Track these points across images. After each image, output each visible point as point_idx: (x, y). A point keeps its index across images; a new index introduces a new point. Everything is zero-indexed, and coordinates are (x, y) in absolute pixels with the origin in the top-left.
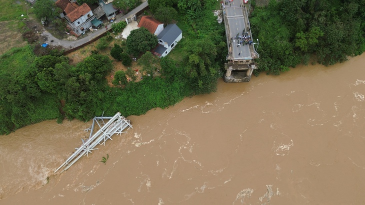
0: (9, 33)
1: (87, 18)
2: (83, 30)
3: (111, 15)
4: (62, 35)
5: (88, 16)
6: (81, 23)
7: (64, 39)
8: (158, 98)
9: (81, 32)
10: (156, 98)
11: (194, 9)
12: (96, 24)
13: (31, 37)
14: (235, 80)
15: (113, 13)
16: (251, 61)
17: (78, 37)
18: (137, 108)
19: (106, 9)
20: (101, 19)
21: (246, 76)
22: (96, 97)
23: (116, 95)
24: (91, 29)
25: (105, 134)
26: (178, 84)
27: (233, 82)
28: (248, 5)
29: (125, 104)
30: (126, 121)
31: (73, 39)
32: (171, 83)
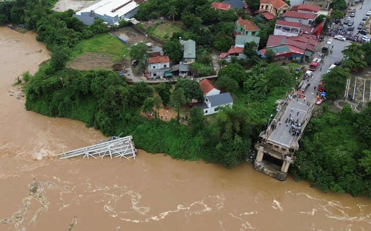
0: (107, 61)
1: (163, 67)
2: (155, 75)
3: (183, 72)
4: (138, 74)
5: (165, 66)
6: (156, 68)
7: (138, 77)
8: (174, 145)
9: (152, 76)
10: (172, 144)
11: (257, 91)
12: (167, 75)
13: (117, 67)
14: (265, 170)
15: (186, 72)
16: (287, 151)
17: (148, 79)
18: (150, 144)
19: (182, 67)
20: (172, 72)
21: (280, 170)
22: (124, 116)
23: (140, 123)
24: (161, 77)
25: (109, 147)
26: (199, 140)
27: (262, 171)
28: (319, 107)
29: (142, 135)
30: (133, 148)
31: (143, 79)
32: (193, 136)
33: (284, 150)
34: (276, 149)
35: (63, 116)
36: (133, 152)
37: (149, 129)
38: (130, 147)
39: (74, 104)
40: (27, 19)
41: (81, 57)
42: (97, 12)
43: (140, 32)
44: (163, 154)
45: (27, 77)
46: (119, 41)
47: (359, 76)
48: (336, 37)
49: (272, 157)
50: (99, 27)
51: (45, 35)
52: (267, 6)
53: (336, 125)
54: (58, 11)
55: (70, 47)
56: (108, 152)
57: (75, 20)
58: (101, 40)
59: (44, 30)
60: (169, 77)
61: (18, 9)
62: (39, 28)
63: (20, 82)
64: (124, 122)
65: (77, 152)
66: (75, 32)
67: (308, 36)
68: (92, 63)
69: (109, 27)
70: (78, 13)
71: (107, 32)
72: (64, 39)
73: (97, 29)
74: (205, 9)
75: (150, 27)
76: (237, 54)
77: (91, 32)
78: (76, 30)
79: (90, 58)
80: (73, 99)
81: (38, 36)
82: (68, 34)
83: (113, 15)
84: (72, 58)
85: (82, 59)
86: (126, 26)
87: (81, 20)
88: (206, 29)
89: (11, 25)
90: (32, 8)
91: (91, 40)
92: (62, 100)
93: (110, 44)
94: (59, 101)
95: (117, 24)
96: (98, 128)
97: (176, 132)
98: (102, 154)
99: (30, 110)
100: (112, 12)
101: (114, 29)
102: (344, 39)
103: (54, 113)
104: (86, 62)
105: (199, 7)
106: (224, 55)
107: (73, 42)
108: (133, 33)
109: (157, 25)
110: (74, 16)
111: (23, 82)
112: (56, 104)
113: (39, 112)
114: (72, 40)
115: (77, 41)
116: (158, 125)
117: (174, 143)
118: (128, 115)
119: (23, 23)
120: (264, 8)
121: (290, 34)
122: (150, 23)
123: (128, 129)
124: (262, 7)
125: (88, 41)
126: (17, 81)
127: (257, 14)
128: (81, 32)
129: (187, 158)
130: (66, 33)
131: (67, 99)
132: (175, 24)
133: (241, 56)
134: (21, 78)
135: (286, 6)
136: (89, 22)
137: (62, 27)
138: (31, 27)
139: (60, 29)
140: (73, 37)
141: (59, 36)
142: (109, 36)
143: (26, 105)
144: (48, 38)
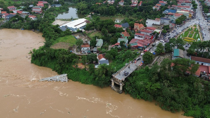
0: (67, 46)
2: (84, 52)
3: (95, 51)
4: (77, 51)
5: (88, 49)
6: (84, 49)
8: (83, 79)
9: (83, 52)
11: (120, 60)
12: (88, 52)
13: (70, 48)
14: (115, 89)
15: (96, 51)
16: (121, 82)
17: (81, 54)
18: (74, 78)
19: (95, 49)
20: (91, 51)
21: (119, 89)
22: (66, 66)
23: (72, 69)
24: (86, 53)
25: (58, 78)
26: (92, 77)
27: (114, 90)
28: (140, 67)
29: (72, 74)
30: (67, 78)
31: (79, 53)
32: (90, 75)
33: (120, 81)
34: (117, 81)
35: (44, 66)
36: (67, 80)
37: (74, 72)
38: (66, 78)
39: (49, 61)
40: (40, 28)
41: (58, 44)
42: (68, 26)
43: (84, 35)
44: (79, 82)
45: (34, 50)
46: (75, 38)
47: (162, 56)
48: (161, 40)
49: (116, 84)
50: (68, 32)
51: (45, 35)
52: (137, 27)
53: (143, 73)
54: (54, 25)
55: (54, 40)
56: (57, 80)
57: (59, 29)
58: (68, 37)
59: (45, 32)
60: (90, 53)
61: (37, 23)
62: (43, 32)
63: (31, 52)
64: (66, 69)
65: (46, 79)
66: (58, 34)
67: (148, 40)
68: (61, 46)
69: (72, 32)
70: (61, 26)
71: (71, 34)
72: (52, 36)
73: (67, 33)
74: (111, 27)
75: (89, 33)
76: (118, 46)
77: (64, 34)
78: (58, 33)
79: (61, 44)
80: (48, 59)
81: (43, 34)
82: (55, 34)
83: (75, 27)
84: (54, 44)
85: (57, 45)
86: (79, 32)
87: (61, 29)
88: (110, 35)
89: (33, 30)
90: (43, 23)
91: (64, 37)
92: (45, 60)
93: (71, 39)
94: (43, 60)
95: (76, 31)
96: (56, 71)
97: (84, 73)
98: (55, 80)
99: (32, 63)
100: (75, 26)
101: (74, 33)
102: (164, 41)
103: (41, 65)
104: (59, 46)
105: (109, 26)
106: (113, 45)
107: (56, 38)
108: (82, 35)
109: (92, 32)
110: (59, 27)
111: (33, 52)
112: (42, 61)
113: (36, 64)
114: (56, 37)
115: (57, 37)
116: (77, 70)
117: (83, 77)
118: (67, 66)
119: (38, 29)
120: (136, 27)
121: (141, 39)
122: (90, 31)
123: (67, 72)
124: (135, 27)
125: (62, 38)
126: (30, 52)
127: (133, 30)
128: (60, 34)
129: (87, 84)
130: (53, 34)
131: (46, 59)
132: (99, 32)
133: (119, 46)
134: (32, 51)
135: (143, 27)
136: (64, 30)
137: (52, 31)
138: (41, 31)
139: (51, 32)
140: (57, 36)
141: (50, 35)
142: (71, 36)
143: (31, 61)
144: (46, 36)
